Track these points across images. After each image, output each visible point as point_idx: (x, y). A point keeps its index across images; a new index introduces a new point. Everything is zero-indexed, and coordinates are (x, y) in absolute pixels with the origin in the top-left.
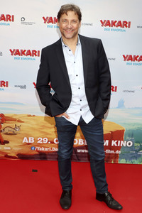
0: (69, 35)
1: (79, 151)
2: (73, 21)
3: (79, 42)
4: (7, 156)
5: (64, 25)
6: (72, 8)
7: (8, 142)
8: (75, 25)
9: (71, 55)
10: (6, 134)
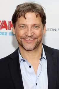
0: (29, 45)
2: (34, 26)
3: (44, 56)
5: (22, 32)
6: (32, 8)
8: (37, 32)
9: (31, 74)
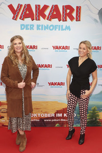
1: (45, 120)
4: (3, 125)
7: (3, 117)
10: (2, 112)
